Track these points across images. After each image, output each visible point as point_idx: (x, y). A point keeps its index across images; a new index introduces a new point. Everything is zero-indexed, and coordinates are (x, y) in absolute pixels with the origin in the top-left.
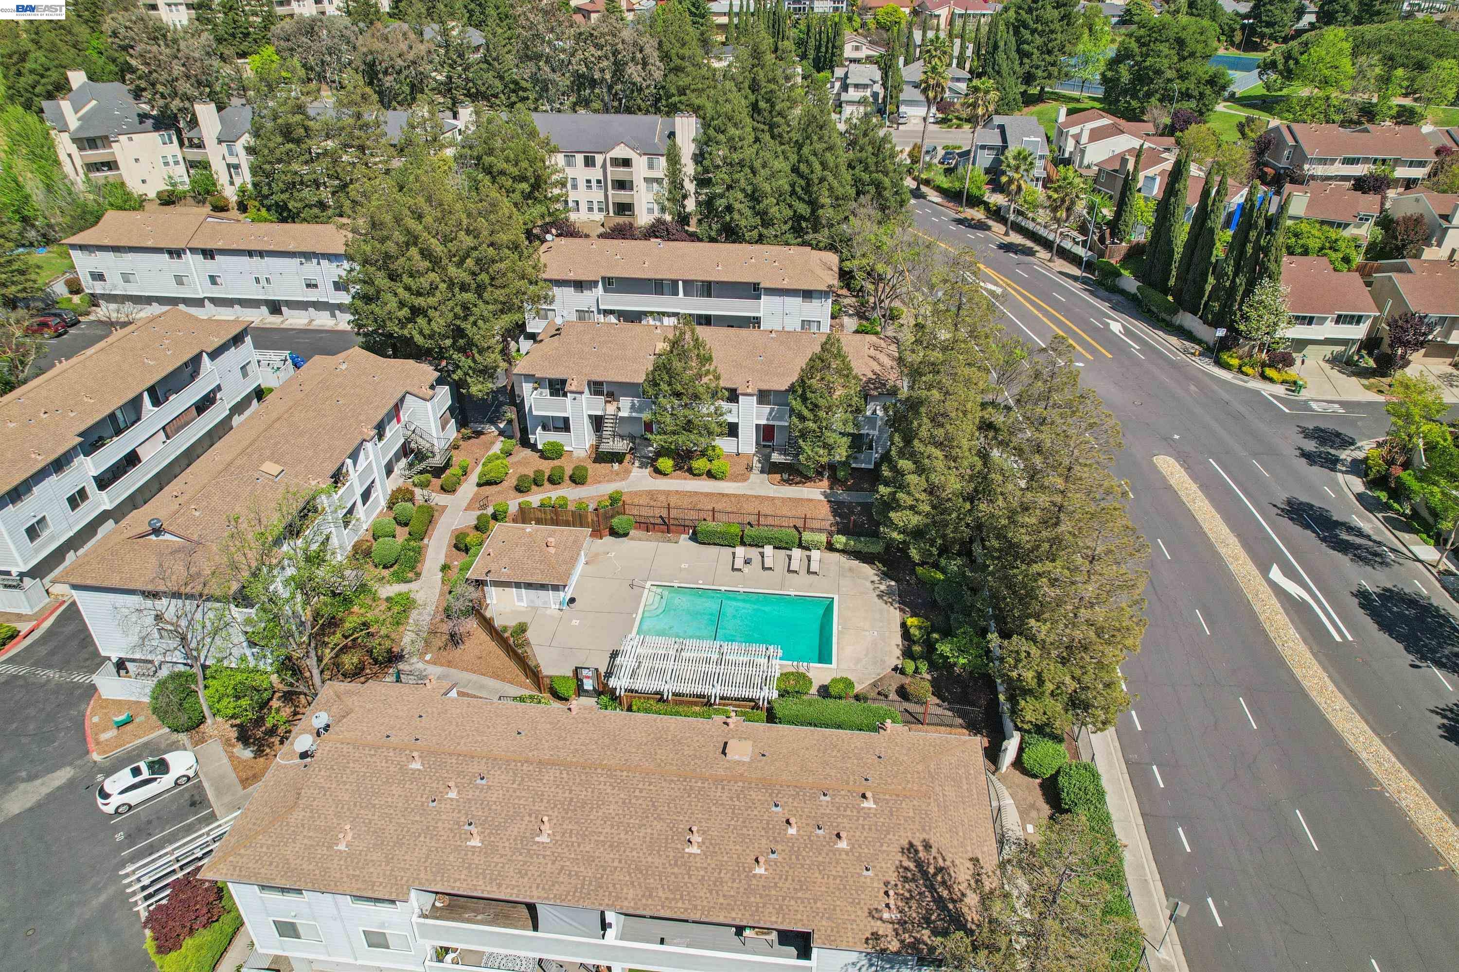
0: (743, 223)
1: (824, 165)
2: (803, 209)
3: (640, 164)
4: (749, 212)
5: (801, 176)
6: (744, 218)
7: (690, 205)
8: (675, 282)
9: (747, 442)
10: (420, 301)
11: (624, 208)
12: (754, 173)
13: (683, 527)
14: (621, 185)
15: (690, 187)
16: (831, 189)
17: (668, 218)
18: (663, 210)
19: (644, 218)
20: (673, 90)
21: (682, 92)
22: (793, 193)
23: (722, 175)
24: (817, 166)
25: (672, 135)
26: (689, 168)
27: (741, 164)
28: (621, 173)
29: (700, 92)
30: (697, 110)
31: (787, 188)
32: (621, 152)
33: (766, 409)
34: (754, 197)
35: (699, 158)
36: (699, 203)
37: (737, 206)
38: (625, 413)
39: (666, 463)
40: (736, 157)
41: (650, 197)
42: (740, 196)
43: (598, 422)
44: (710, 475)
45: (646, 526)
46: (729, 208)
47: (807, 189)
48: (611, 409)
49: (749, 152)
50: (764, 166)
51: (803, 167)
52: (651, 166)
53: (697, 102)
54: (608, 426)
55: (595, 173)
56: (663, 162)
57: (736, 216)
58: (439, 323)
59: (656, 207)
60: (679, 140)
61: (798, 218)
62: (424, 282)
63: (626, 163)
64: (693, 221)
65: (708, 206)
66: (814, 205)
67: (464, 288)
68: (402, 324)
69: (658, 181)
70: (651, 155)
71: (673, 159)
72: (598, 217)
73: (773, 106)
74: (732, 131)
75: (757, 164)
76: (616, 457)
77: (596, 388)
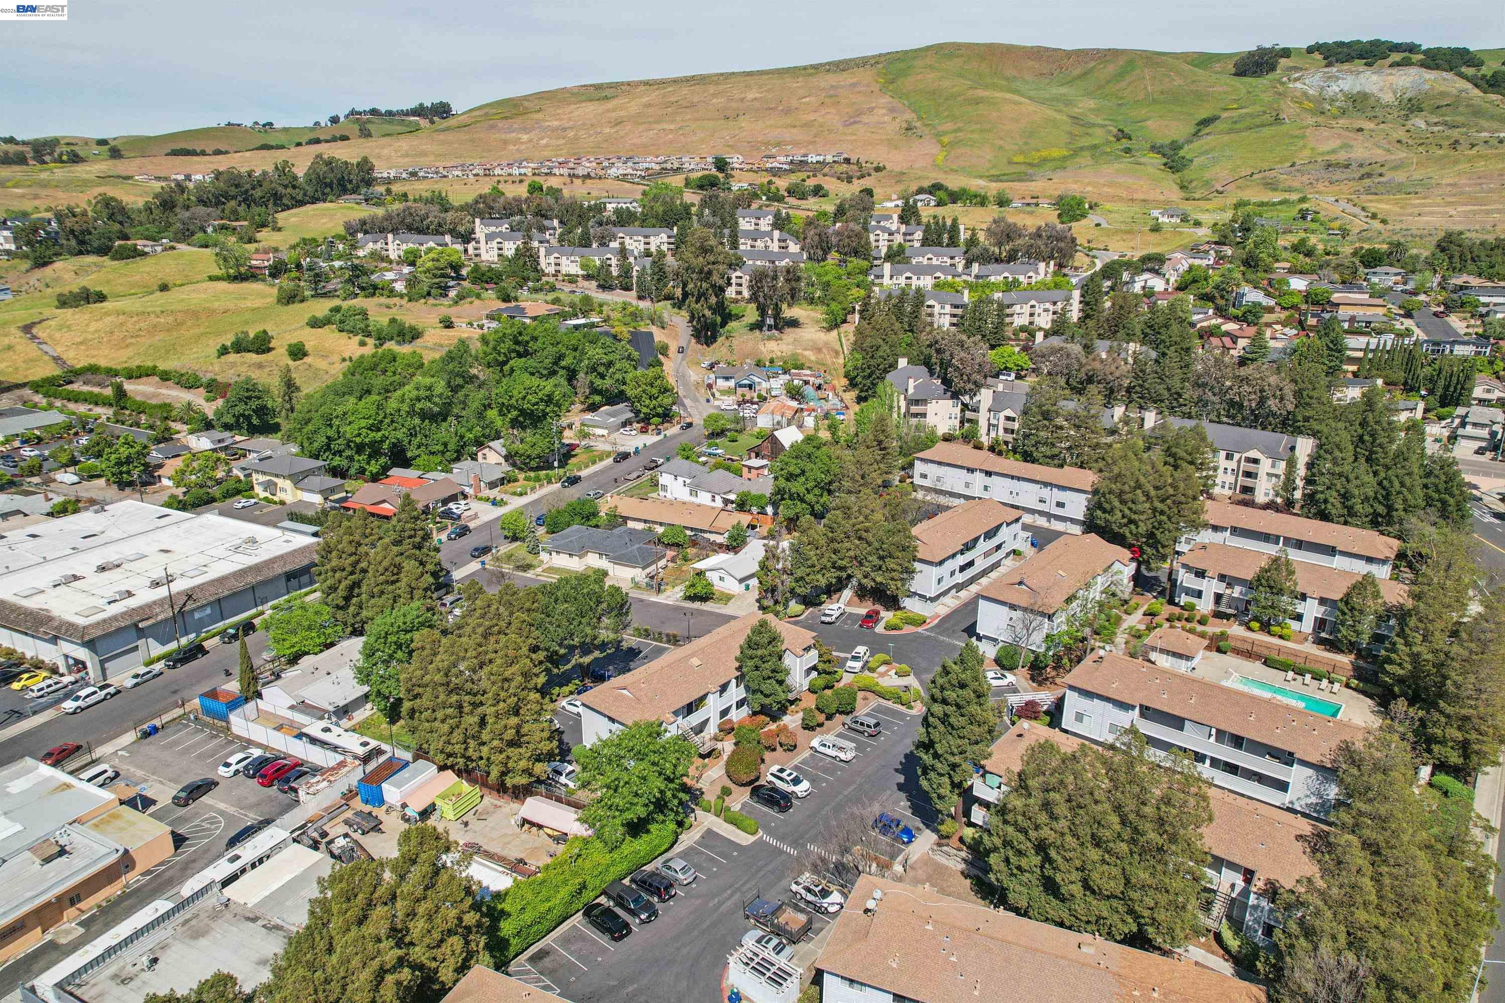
0: (1334, 511)
1: (1402, 484)
2: (1381, 509)
3: (1265, 465)
4: (1339, 506)
5: (1384, 488)
6: (1335, 507)
7: (1298, 495)
8: (1278, 537)
9: (1307, 626)
10: (1134, 516)
11: (1247, 490)
12: (1348, 481)
13: (1258, 657)
14: (1248, 474)
15: (1300, 483)
16: (1405, 500)
17: (1279, 500)
18: (1277, 495)
19: (1261, 497)
20: (1300, 418)
21: (1307, 419)
22: (1376, 498)
23: (1325, 480)
24: (1397, 484)
25: (1293, 449)
26: (1301, 471)
27: (1340, 475)
28: (1251, 467)
29: (1320, 421)
30: (1314, 434)
31: (1371, 494)
32: (1253, 454)
33: (1323, 609)
34: (1345, 496)
35: (1310, 466)
36: (1304, 495)
37: (1331, 500)
38: (1235, 595)
39: (1255, 625)
40: (1337, 470)
41: (1270, 486)
42: (1335, 494)
43: (1218, 597)
44: (1281, 637)
45: (1238, 652)
46: (1326, 501)
47: (1387, 497)
48: (1228, 591)
49: (1347, 468)
50: (1357, 478)
51: (1385, 483)
52: (1273, 466)
53: (1317, 428)
54: (1224, 600)
55: (1232, 465)
56: (1283, 465)
57: (1329, 506)
58: (1143, 529)
59: (1272, 492)
60: (1297, 452)
61: (1376, 514)
62: (1140, 507)
63: (1256, 461)
64: (1297, 506)
65: (1310, 498)
66: (1390, 508)
67: (1162, 513)
68: (1121, 526)
69: (1277, 476)
70: (1275, 458)
71: (1291, 464)
72: (1229, 493)
73: (1374, 440)
74: (1337, 453)
75: (1352, 476)
76: (1227, 617)
77: (1222, 577)
